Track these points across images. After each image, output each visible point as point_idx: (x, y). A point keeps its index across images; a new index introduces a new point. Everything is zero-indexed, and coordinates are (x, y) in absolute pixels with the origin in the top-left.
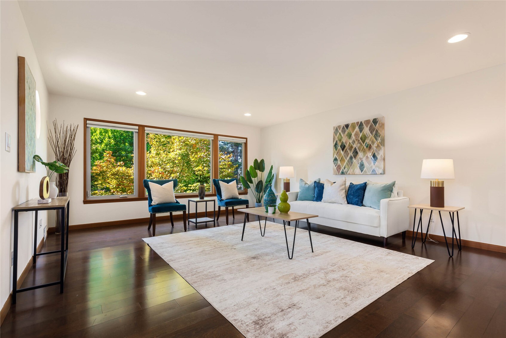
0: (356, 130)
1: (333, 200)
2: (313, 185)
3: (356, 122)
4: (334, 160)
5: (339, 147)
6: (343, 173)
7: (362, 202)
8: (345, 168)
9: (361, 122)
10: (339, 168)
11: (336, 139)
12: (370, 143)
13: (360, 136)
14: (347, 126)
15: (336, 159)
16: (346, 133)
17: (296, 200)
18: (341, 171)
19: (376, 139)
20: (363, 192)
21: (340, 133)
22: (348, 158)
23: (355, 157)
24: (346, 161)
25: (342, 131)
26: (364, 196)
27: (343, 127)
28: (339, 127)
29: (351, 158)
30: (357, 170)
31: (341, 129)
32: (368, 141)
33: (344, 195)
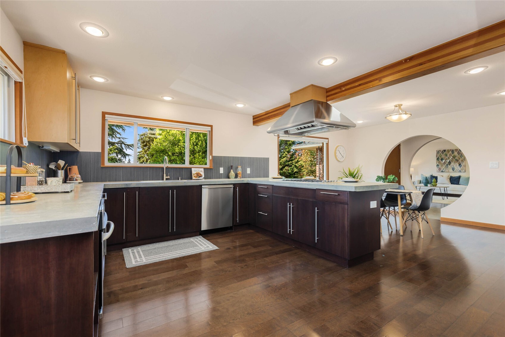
0: (450, 153)
1: (444, 183)
2: (430, 177)
3: (450, 149)
4: (437, 166)
5: (440, 160)
6: (442, 172)
7: (459, 183)
8: (443, 169)
9: (453, 150)
10: (440, 169)
11: (438, 156)
12: (458, 159)
13: (453, 155)
14: (445, 151)
15: (438, 165)
16: (444, 154)
17: (420, 183)
18: (441, 171)
19: (461, 158)
20: (459, 179)
21: (440, 154)
22: (445, 165)
23: (450, 165)
24: (444, 166)
25: (442, 153)
26: (459, 181)
27: (442, 151)
28: (440, 151)
29: (447, 165)
30: (451, 170)
31: (441, 152)
32: (456, 158)
33: (449, 181)
